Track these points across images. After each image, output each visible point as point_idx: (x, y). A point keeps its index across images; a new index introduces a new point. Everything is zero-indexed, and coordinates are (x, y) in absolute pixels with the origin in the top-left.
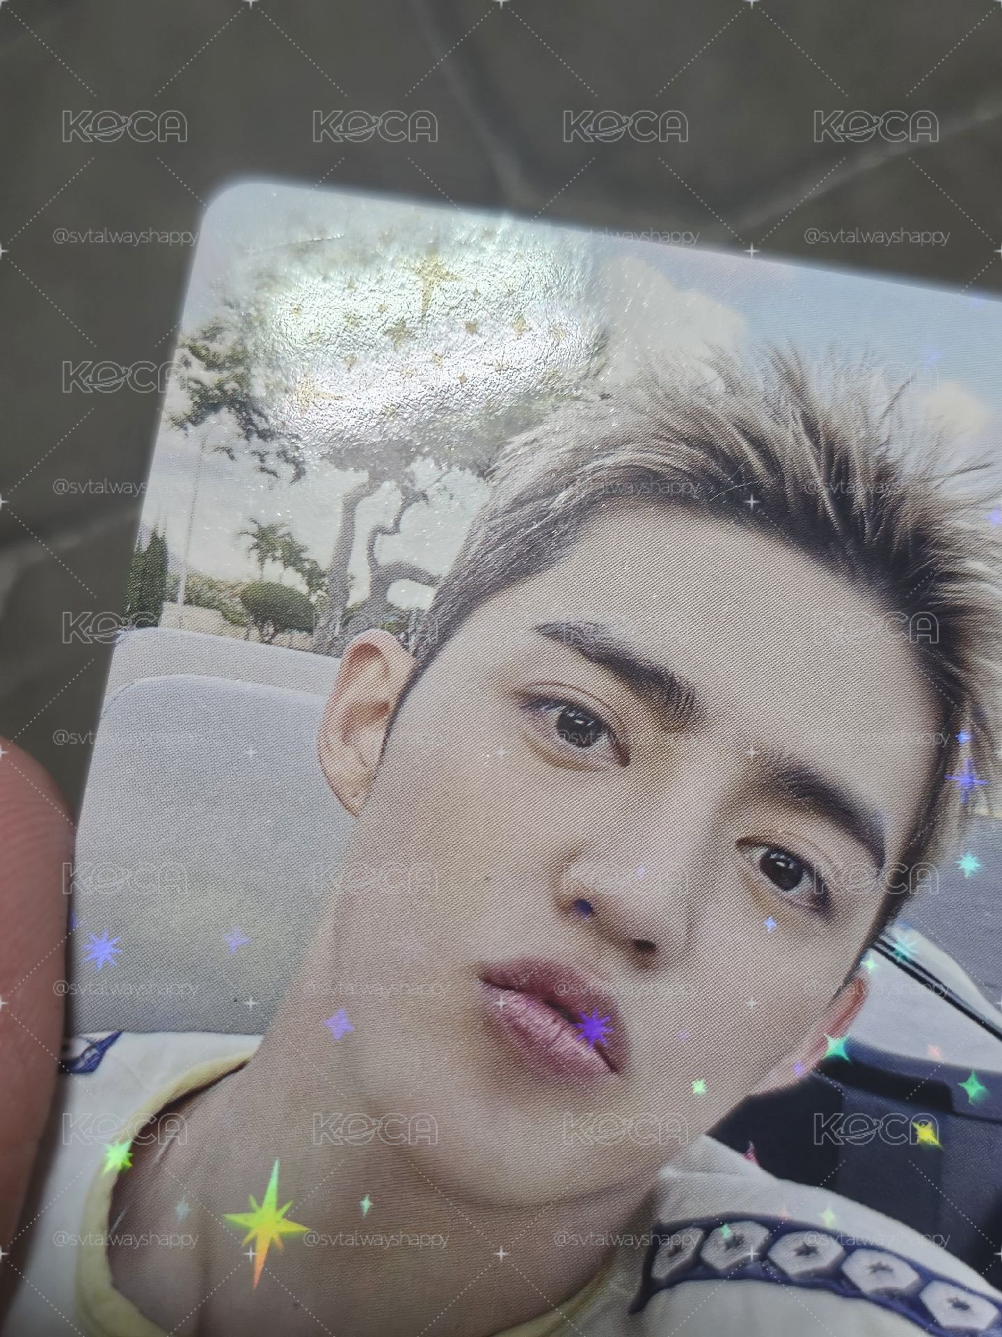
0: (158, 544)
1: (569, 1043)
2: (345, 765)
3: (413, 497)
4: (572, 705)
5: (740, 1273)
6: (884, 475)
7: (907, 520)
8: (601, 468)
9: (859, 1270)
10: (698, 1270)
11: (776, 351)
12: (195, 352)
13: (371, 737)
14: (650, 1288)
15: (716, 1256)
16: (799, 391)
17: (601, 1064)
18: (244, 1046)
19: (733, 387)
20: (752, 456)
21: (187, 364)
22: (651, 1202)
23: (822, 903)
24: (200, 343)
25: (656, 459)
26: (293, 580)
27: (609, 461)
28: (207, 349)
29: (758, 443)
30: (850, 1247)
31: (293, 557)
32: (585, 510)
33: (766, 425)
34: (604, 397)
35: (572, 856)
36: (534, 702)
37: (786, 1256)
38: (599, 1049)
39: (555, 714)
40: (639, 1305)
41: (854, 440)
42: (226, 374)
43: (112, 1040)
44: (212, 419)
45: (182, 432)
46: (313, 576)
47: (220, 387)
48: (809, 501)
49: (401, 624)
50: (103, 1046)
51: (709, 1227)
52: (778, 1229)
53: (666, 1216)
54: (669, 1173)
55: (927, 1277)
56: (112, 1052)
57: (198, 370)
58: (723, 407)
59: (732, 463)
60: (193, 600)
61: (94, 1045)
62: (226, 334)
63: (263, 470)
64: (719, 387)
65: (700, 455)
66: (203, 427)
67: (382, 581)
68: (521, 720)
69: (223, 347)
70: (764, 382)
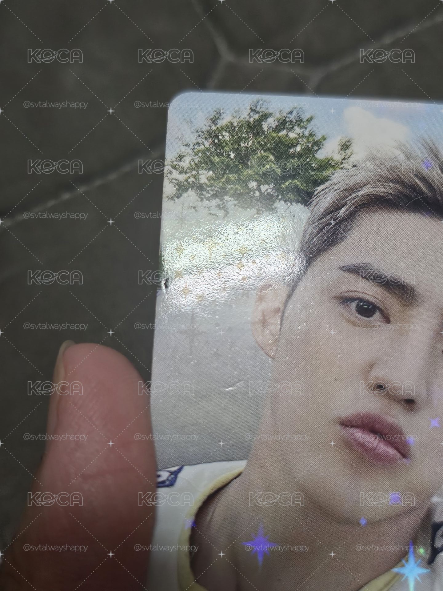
1: (384, 448)
4: (360, 300)
8: (357, 197)
11: (423, 140)
12: (174, 167)
17: (398, 455)
18: (239, 466)
19: (408, 157)
20: (421, 185)
21: (171, 173)
22: (429, 513)
24: (175, 163)
25: (380, 190)
27: (361, 193)
28: (179, 165)
29: (423, 179)
32: (351, 216)
33: (425, 171)
34: (354, 166)
35: (371, 366)
36: (345, 300)
38: (397, 449)
39: (354, 304)
40: (432, 560)
42: (188, 175)
43: (180, 470)
44: (185, 195)
45: (173, 202)
47: (187, 180)
50: (175, 474)
53: (438, 519)
54: (435, 499)
56: (181, 475)
57: (175, 174)
59: (414, 188)
61: (172, 473)
62: (185, 158)
63: (210, 214)
64: (402, 157)
65: (399, 187)
66: (182, 198)
68: (340, 309)
69: (185, 164)
70: (421, 153)
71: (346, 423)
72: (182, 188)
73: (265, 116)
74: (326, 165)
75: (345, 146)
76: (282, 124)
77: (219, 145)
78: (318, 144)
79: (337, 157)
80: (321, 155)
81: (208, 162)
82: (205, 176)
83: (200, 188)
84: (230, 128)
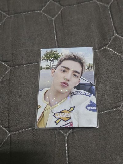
0: (41, 66)
1: (66, 85)
2: (52, 75)
3: (54, 62)
4: (63, 70)
5: (76, 94)
6: (77, 57)
7: (79, 59)
9: (82, 93)
10: (74, 94)
13: (53, 73)
14: (71, 96)
15: (75, 94)
16: (73, 53)
21: (41, 58)
22: (71, 92)
23: (77, 77)
25: (66, 58)
26: (48, 67)
30: (81, 92)
31: (48, 66)
32: (63, 61)
33: (71, 55)
34: (63, 56)
35: (64, 77)
36: (61, 70)
37: (78, 93)
40: (71, 97)
41: (76, 55)
46: (49, 66)
48: (74, 58)
49: (54, 68)
50: (42, 90)
51: (74, 92)
52: (78, 92)
53: (72, 92)
55: (86, 93)
58: (69, 55)
59: (70, 57)
60: (44, 68)
63: (46, 62)
67: (53, 66)
68: (61, 71)
69: (43, 57)
70: (71, 53)
71: (61, 83)
72: (43, 60)
73: (52, 51)
74: (60, 56)
75: (62, 54)
76: (54, 52)
77: (47, 54)
78: (58, 54)
79: (61, 55)
80: (59, 55)
81: (46, 57)
82: (45, 58)
83: (45, 59)
84: (48, 53)
